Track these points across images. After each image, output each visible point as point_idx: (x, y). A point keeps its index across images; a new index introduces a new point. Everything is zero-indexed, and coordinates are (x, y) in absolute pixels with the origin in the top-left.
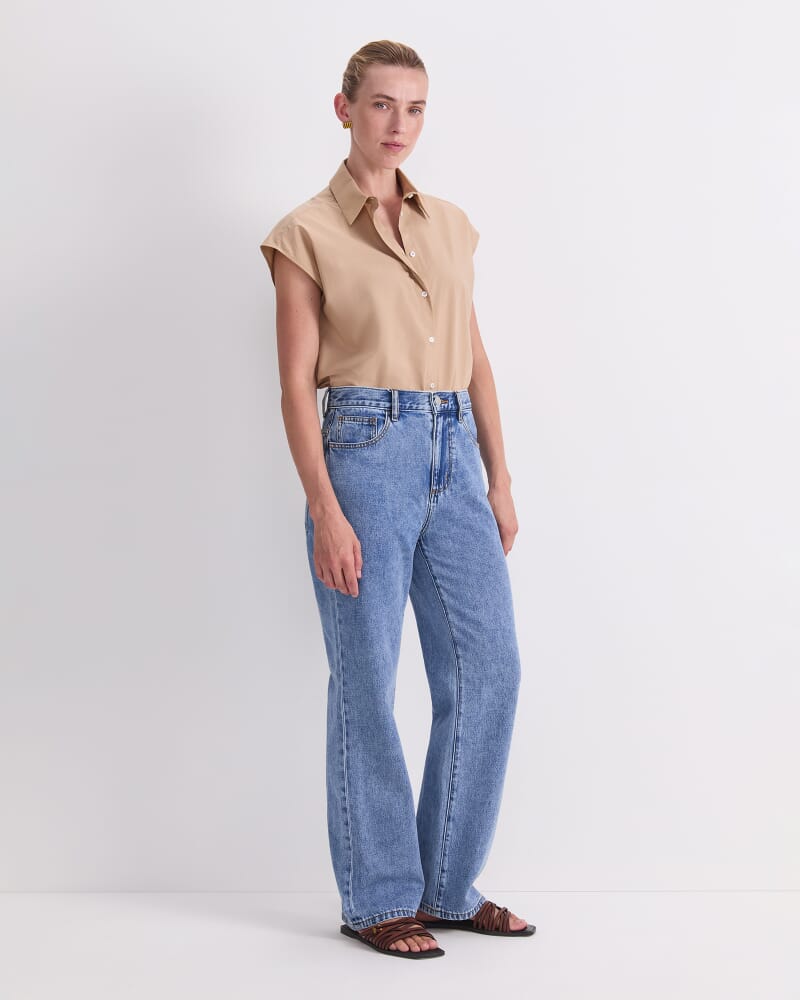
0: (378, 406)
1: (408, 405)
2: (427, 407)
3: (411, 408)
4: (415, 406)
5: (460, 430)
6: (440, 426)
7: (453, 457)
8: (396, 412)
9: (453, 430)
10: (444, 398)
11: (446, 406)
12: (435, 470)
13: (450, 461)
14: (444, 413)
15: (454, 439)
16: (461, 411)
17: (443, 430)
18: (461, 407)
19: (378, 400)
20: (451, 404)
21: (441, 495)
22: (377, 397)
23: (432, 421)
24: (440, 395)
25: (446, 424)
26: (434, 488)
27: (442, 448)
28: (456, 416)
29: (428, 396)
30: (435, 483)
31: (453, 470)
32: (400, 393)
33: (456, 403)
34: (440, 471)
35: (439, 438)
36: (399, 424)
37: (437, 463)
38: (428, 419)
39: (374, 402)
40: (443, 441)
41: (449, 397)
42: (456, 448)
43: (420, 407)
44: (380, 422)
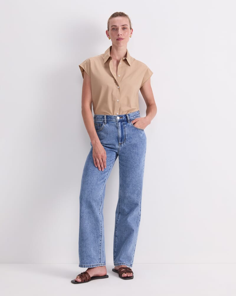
0: (101, 120)
1: (109, 120)
2: (115, 120)
3: (110, 120)
4: (111, 120)
5: (129, 125)
6: (120, 125)
7: (126, 134)
8: (106, 122)
9: (125, 126)
10: (121, 117)
11: (122, 119)
12: (120, 138)
13: (125, 134)
14: (121, 121)
15: (126, 128)
16: (129, 120)
17: (122, 126)
18: (129, 119)
19: (101, 119)
20: (124, 118)
21: (122, 145)
22: (101, 118)
23: (117, 124)
24: (119, 116)
25: (122, 124)
26: (120, 143)
27: (122, 131)
28: (127, 121)
29: (115, 117)
30: (120, 141)
31: (126, 137)
32: (107, 116)
33: (126, 117)
34: (122, 138)
35: (120, 128)
36: (107, 125)
37: (120, 136)
38: (116, 123)
39: (100, 119)
40: (122, 129)
41: (123, 116)
42: (127, 131)
43: (113, 120)
44: (102, 125)
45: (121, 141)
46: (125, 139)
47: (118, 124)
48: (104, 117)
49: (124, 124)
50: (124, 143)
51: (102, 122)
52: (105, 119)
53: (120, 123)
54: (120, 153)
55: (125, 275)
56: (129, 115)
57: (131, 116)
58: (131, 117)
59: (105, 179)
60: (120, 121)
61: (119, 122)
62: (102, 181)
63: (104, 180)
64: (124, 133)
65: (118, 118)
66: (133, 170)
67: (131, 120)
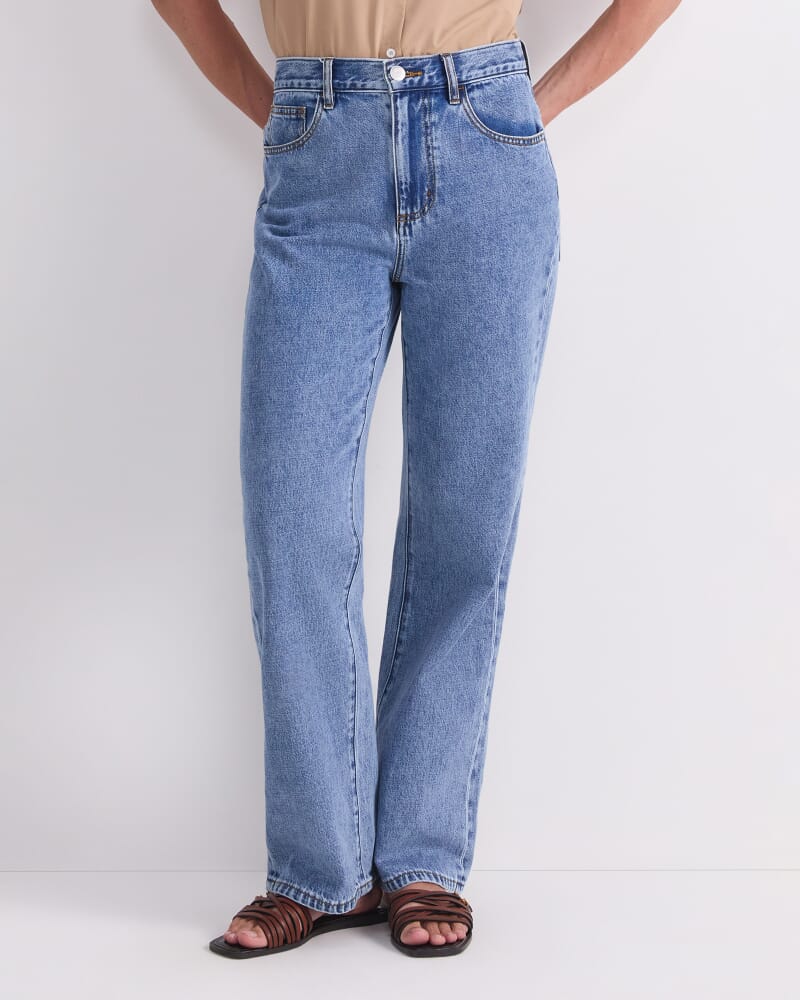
0: (308, 86)
1: (349, 82)
2: (378, 84)
3: (353, 86)
4: (359, 84)
5: (451, 117)
6: (403, 114)
7: (437, 162)
8: (329, 95)
9: (434, 118)
10: (413, 67)
11: (416, 80)
12: (400, 184)
13: (431, 168)
14: (411, 92)
15: (437, 133)
16: (455, 85)
17: (413, 120)
18: (454, 79)
19: (307, 78)
20: (429, 75)
21: (417, 225)
22: (307, 72)
23: (389, 106)
24: (403, 63)
25: (417, 109)
26: (403, 212)
27: (411, 148)
28: (445, 94)
29: (381, 67)
30: (403, 204)
31: (438, 184)
32: (337, 64)
33: (443, 73)
34: (413, 185)
35: (403, 132)
36: (336, 113)
37: (402, 173)
38: (383, 103)
39: (303, 82)
40: (412, 136)
41: (425, 64)
42: (442, 147)
43: (369, 84)
44: (310, 113)
45: (411, 203)
46: (432, 192)
47: (396, 108)
48: (320, 67)
49: (426, 110)
50: (423, 212)
51: (311, 96)
52: (328, 82)
53: (403, 104)
54: (405, 273)
55: (420, 934)
56: (457, 59)
57: (468, 65)
58: (472, 68)
59: (355, 438)
60: (403, 92)
61: (402, 95)
62: (344, 451)
63: (355, 445)
64: (424, 156)
65: (398, 75)
66: (475, 365)
67: (465, 88)
